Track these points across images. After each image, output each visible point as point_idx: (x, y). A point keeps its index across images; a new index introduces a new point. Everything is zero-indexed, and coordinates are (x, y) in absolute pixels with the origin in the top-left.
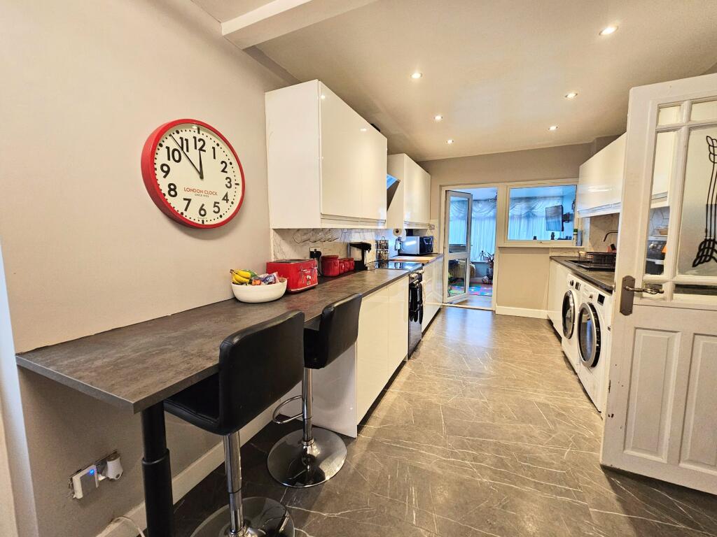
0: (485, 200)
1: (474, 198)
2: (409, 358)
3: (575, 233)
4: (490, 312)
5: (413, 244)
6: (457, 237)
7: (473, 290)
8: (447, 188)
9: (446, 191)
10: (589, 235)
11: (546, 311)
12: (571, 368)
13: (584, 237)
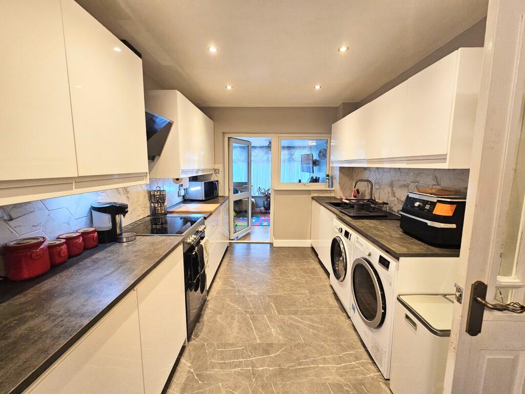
0: (260, 147)
1: (252, 145)
2: (188, 341)
3: (328, 178)
4: (269, 245)
5: (197, 189)
6: (239, 176)
7: (254, 221)
8: (230, 136)
9: (229, 138)
10: (338, 180)
11: (309, 240)
12: (344, 310)
13: (335, 181)
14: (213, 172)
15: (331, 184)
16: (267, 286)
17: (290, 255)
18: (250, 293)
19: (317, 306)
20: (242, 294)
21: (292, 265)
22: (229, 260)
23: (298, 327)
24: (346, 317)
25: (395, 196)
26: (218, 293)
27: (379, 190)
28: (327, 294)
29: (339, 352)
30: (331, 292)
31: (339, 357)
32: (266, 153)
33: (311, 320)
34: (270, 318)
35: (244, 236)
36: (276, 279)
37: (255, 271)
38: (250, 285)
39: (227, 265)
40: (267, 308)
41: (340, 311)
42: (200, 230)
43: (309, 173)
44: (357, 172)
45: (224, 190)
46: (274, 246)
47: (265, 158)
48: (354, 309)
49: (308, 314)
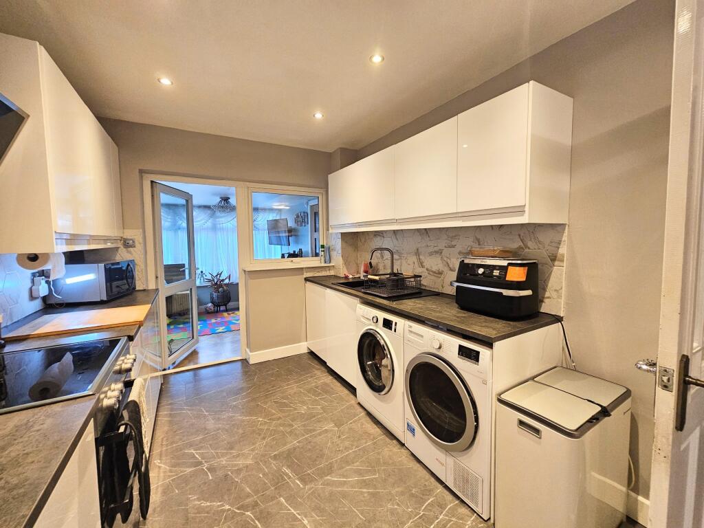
1: (193, 202)
3: (323, 249)
4: (239, 363)
8: (154, 178)
9: (152, 182)
10: (340, 252)
11: (306, 343)
12: (392, 436)
13: (334, 254)
14: (120, 245)
15: (328, 258)
16: (264, 438)
17: (283, 372)
18: (236, 465)
19: (355, 443)
20: (220, 473)
21: (292, 388)
22: (172, 410)
23: (344, 495)
24: (399, 446)
25: (423, 267)
26: (164, 493)
27: (399, 261)
28: (359, 419)
29: (416, 508)
30: (363, 413)
31: (420, 518)
32: (211, 217)
33: (359, 472)
34: (291, 499)
35: (186, 359)
36: (273, 420)
37: (231, 417)
38: (232, 448)
39: (170, 422)
40: (279, 482)
41: (387, 440)
42: (125, 366)
43: (279, 246)
44: (363, 240)
45: (147, 278)
46: (251, 362)
47: (209, 224)
48: (412, 431)
49: (348, 463)
